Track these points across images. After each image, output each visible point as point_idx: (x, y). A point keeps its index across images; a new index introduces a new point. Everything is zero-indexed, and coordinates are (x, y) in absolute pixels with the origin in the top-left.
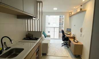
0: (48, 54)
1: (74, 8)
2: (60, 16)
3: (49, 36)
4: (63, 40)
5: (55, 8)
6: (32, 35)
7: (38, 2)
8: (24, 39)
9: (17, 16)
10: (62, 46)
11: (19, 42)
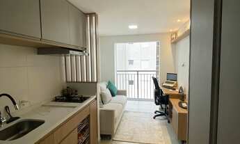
0: (116, 136)
1: (179, 21)
2: (158, 43)
3: (123, 93)
4: (156, 102)
5: (131, 25)
6: (76, 91)
7: (86, 15)
8: (56, 100)
9: (36, 49)
10: (154, 118)
11: (43, 106)
